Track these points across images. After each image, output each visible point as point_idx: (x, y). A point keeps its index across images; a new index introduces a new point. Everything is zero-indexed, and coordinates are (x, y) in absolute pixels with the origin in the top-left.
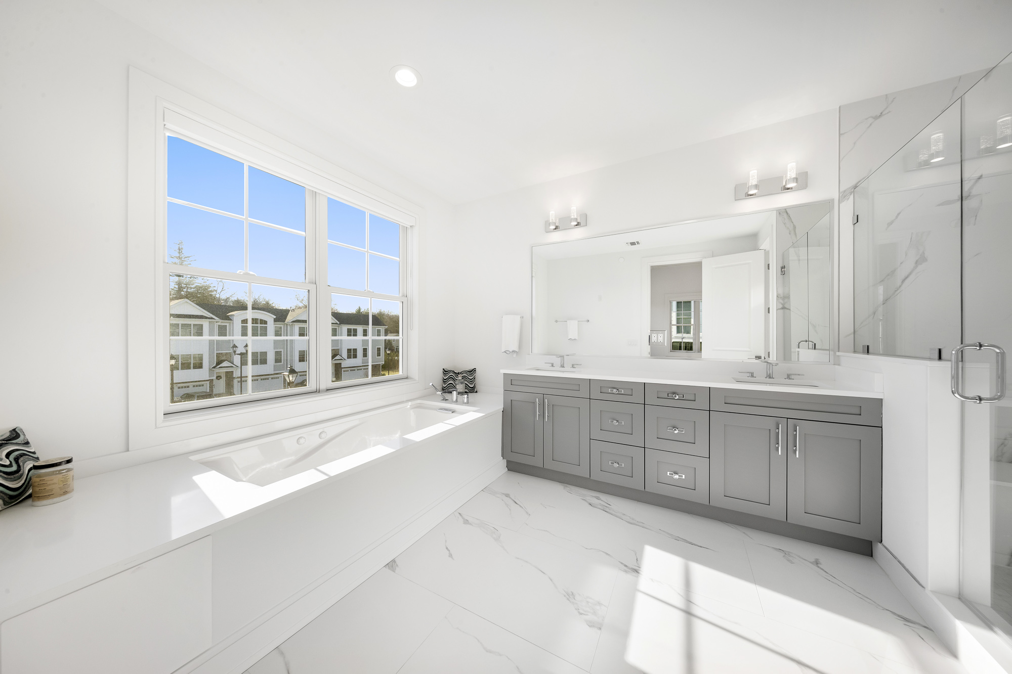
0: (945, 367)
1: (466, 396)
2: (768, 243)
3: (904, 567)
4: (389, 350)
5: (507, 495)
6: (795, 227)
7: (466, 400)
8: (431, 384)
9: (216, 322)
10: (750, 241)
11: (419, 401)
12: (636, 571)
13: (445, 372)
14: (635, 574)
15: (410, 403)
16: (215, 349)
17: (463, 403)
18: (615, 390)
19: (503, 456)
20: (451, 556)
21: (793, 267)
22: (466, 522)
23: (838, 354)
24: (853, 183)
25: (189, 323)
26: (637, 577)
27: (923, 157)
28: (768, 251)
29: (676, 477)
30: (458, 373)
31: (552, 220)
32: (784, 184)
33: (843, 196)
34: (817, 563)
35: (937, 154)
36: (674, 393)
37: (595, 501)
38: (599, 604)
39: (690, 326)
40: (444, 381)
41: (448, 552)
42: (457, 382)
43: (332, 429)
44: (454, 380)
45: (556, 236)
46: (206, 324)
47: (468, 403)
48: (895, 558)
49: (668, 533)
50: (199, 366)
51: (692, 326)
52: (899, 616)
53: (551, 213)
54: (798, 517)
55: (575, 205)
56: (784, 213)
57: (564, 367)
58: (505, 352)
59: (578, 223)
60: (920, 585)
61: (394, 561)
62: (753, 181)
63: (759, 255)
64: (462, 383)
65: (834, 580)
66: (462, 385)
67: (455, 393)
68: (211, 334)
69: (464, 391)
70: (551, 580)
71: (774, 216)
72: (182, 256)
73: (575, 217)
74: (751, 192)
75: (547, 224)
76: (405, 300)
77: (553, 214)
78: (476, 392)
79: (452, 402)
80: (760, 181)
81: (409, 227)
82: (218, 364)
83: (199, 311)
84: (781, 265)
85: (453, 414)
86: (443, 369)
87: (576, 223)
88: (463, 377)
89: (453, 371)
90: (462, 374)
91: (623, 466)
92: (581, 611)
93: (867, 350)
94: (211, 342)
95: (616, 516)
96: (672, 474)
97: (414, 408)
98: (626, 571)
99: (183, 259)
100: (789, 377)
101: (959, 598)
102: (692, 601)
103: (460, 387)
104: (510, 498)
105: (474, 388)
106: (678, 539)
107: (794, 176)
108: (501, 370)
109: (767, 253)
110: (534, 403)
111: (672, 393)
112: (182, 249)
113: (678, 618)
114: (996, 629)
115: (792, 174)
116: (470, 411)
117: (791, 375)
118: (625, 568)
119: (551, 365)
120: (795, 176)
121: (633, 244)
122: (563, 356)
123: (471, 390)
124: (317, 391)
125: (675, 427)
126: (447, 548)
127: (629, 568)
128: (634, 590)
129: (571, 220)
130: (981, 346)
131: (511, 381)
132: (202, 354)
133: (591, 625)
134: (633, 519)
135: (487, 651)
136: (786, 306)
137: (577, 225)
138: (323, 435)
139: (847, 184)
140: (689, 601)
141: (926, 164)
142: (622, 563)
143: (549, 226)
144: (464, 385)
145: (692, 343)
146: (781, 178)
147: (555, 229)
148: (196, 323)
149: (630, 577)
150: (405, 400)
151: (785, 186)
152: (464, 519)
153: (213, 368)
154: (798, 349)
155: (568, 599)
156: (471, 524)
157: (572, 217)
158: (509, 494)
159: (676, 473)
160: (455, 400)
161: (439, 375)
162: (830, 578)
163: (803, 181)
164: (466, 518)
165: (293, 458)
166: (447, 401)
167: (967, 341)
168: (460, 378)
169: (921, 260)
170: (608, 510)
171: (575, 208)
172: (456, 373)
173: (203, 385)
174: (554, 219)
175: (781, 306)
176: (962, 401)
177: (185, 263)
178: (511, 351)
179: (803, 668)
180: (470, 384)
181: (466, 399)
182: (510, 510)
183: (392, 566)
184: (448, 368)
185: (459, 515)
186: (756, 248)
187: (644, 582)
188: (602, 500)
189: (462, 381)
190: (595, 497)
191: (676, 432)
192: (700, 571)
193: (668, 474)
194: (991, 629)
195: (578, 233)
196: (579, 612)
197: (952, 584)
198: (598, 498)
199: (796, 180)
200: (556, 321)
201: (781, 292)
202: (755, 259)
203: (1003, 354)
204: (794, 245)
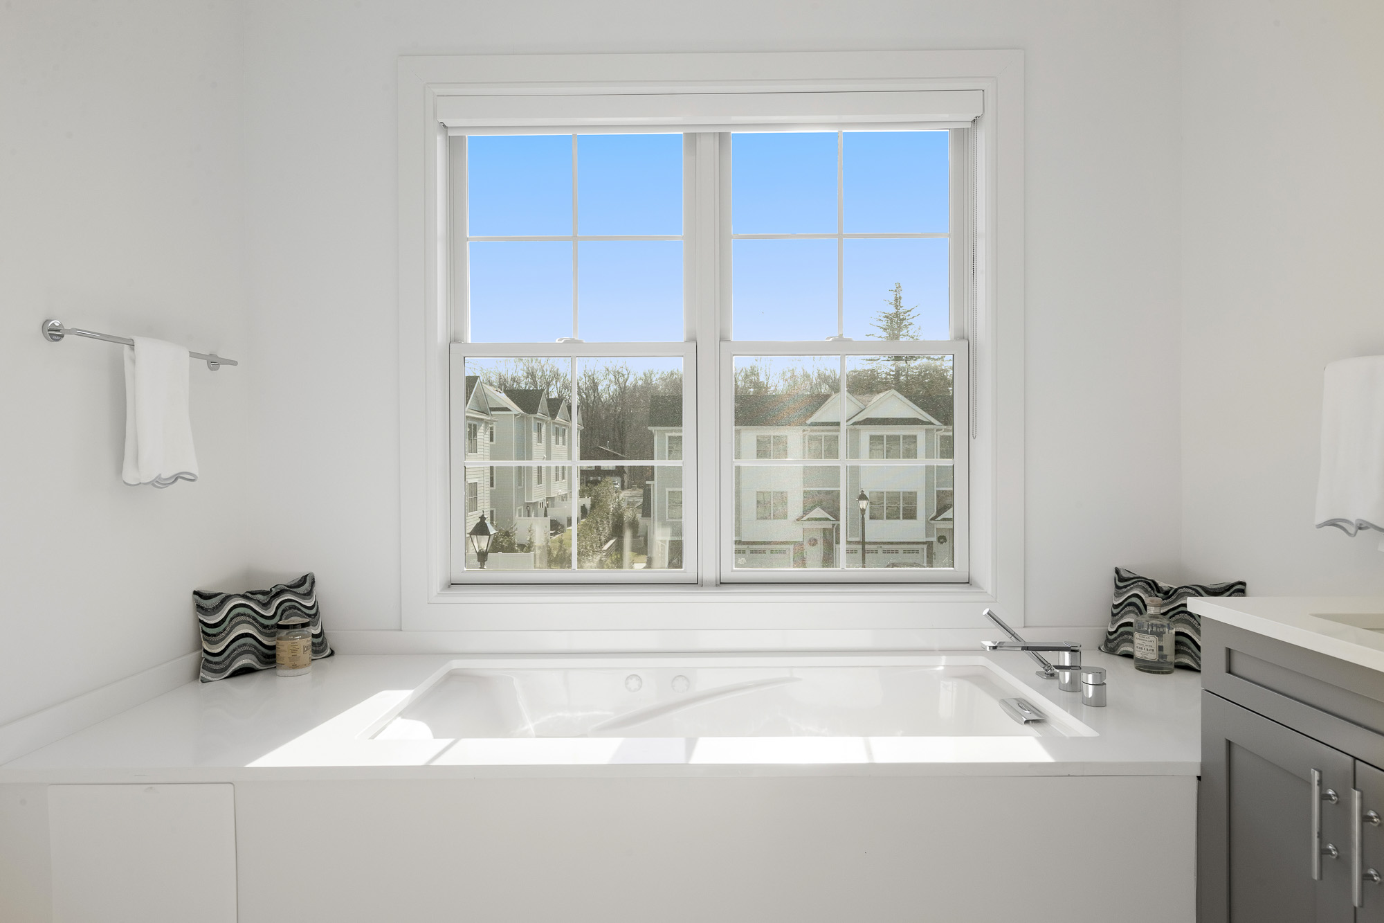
9: (938, 430)
13: (1122, 580)
16: (935, 483)
25: (897, 433)
40: (1113, 614)
46: (920, 433)
50: (910, 514)
68: (929, 455)
72: (901, 310)
82: (940, 512)
83: (911, 411)
86: (1117, 571)
94: (929, 469)
99: (901, 317)
112: (900, 298)
124: (697, 583)
132: (916, 493)
138: (679, 684)
148: (907, 433)
153: (932, 519)
173: (917, 552)
177: (905, 323)
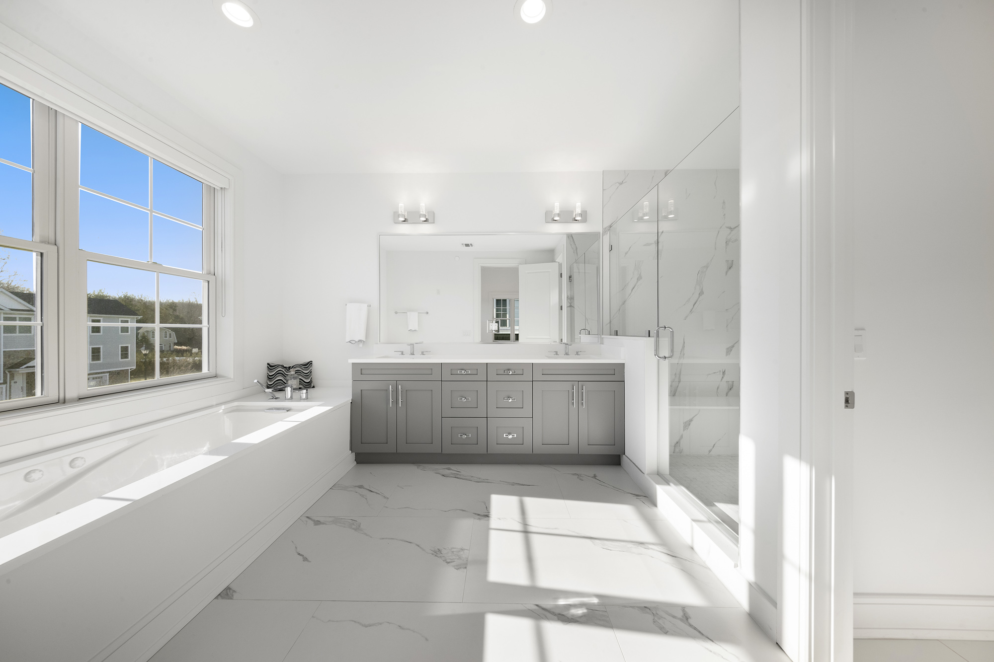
0: (652, 340)
1: (305, 391)
2: (561, 258)
3: (635, 465)
4: (146, 349)
5: (361, 487)
6: (577, 248)
7: (304, 396)
8: (256, 381)
10: (549, 255)
11: (236, 404)
12: (487, 516)
13: (270, 367)
14: (486, 518)
15: (223, 407)
17: (301, 399)
18: (463, 371)
19: (351, 449)
20: (305, 559)
21: (575, 277)
22: (317, 523)
23: (602, 336)
24: (610, 224)
26: (488, 520)
27: (640, 215)
28: (561, 264)
29: (510, 437)
30: (289, 368)
31: (401, 212)
32: (574, 216)
33: (604, 232)
34: (595, 477)
35: (671, 213)
36: (509, 370)
37: (447, 472)
38: (462, 550)
39: (506, 320)
40: (270, 378)
41: (301, 557)
42: (288, 378)
43: (91, 454)
44: (284, 375)
45: (405, 229)
47: (307, 398)
48: (631, 461)
49: (506, 482)
51: (508, 320)
52: (634, 495)
53: (400, 205)
54: (585, 450)
55: (424, 203)
56: (570, 237)
57: (414, 354)
58: (350, 342)
59: (405, 219)
60: (642, 472)
61: (228, 588)
62: (557, 211)
63: (555, 266)
64: (295, 378)
65: (604, 484)
66: (295, 381)
67: (289, 389)
69: (298, 387)
70: (418, 546)
71: (565, 237)
73: (424, 213)
74: (555, 219)
75: (396, 215)
76: (212, 279)
77: (402, 205)
78: (314, 387)
79: (285, 399)
80: (561, 211)
81: (219, 189)
84: (569, 275)
85: (288, 412)
86: (268, 364)
87: (424, 219)
88: (297, 372)
89: (283, 366)
90: (295, 368)
91: (470, 436)
92: (448, 561)
93: (617, 334)
95: (466, 480)
96: (507, 435)
97: (228, 413)
98: (479, 519)
100: (577, 353)
101: (658, 474)
102: (528, 524)
103: (294, 383)
104: (364, 488)
105: (310, 383)
106: (513, 484)
107: (558, 212)
108: (349, 360)
109: (560, 265)
110: (387, 390)
111: (506, 369)
113: (519, 537)
114: (671, 484)
115: (578, 211)
116: (312, 407)
117: (579, 352)
118: (479, 517)
119: (400, 353)
120: (580, 212)
121: (467, 245)
122: (413, 344)
123: (308, 385)
124: (61, 402)
125: (509, 397)
126: (299, 554)
127: (482, 516)
128: (488, 529)
129: (420, 216)
130: (665, 328)
131: (360, 370)
133: (458, 567)
134: (479, 478)
135: (366, 627)
136: (572, 305)
137: (425, 221)
138: (78, 463)
139: (607, 224)
140: (525, 523)
141: (641, 219)
142: (475, 514)
143: (399, 217)
144: (299, 380)
145: (509, 334)
146: (572, 212)
147: (404, 221)
149: (483, 521)
150: (214, 403)
151: (575, 218)
152: (314, 521)
154: (580, 335)
155: (436, 556)
156: (323, 524)
157: (421, 213)
158: (362, 485)
159: (510, 434)
160: (289, 397)
161: (263, 371)
162: (602, 483)
163: (584, 217)
164: (317, 519)
165: (18, 503)
166: (277, 400)
167: (660, 326)
168: (293, 373)
169: (639, 278)
170: (459, 477)
171: (424, 205)
172: (285, 367)
174: (403, 211)
175: (569, 305)
176: (658, 360)
178: (357, 340)
179: (593, 540)
180: (305, 378)
181: (304, 394)
182: (366, 499)
183: (227, 594)
184: (273, 361)
185: (307, 519)
186: (553, 261)
187: (494, 522)
188: (453, 470)
189: (296, 375)
190: (447, 469)
191: (510, 401)
192: (529, 501)
193: (505, 436)
194: (669, 485)
195: (426, 229)
196: (447, 562)
197: (655, 468)
198: (449, 469)
199: (581, 215)
200: (396, 313)
201: (569, 294)
202: (552, 268)
203: (673, 332)
204: (576, 262)
